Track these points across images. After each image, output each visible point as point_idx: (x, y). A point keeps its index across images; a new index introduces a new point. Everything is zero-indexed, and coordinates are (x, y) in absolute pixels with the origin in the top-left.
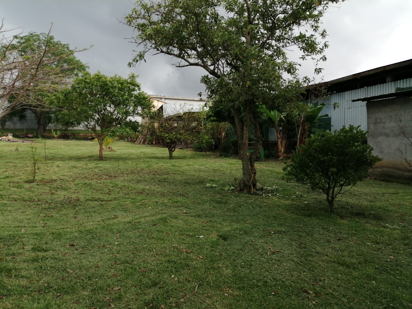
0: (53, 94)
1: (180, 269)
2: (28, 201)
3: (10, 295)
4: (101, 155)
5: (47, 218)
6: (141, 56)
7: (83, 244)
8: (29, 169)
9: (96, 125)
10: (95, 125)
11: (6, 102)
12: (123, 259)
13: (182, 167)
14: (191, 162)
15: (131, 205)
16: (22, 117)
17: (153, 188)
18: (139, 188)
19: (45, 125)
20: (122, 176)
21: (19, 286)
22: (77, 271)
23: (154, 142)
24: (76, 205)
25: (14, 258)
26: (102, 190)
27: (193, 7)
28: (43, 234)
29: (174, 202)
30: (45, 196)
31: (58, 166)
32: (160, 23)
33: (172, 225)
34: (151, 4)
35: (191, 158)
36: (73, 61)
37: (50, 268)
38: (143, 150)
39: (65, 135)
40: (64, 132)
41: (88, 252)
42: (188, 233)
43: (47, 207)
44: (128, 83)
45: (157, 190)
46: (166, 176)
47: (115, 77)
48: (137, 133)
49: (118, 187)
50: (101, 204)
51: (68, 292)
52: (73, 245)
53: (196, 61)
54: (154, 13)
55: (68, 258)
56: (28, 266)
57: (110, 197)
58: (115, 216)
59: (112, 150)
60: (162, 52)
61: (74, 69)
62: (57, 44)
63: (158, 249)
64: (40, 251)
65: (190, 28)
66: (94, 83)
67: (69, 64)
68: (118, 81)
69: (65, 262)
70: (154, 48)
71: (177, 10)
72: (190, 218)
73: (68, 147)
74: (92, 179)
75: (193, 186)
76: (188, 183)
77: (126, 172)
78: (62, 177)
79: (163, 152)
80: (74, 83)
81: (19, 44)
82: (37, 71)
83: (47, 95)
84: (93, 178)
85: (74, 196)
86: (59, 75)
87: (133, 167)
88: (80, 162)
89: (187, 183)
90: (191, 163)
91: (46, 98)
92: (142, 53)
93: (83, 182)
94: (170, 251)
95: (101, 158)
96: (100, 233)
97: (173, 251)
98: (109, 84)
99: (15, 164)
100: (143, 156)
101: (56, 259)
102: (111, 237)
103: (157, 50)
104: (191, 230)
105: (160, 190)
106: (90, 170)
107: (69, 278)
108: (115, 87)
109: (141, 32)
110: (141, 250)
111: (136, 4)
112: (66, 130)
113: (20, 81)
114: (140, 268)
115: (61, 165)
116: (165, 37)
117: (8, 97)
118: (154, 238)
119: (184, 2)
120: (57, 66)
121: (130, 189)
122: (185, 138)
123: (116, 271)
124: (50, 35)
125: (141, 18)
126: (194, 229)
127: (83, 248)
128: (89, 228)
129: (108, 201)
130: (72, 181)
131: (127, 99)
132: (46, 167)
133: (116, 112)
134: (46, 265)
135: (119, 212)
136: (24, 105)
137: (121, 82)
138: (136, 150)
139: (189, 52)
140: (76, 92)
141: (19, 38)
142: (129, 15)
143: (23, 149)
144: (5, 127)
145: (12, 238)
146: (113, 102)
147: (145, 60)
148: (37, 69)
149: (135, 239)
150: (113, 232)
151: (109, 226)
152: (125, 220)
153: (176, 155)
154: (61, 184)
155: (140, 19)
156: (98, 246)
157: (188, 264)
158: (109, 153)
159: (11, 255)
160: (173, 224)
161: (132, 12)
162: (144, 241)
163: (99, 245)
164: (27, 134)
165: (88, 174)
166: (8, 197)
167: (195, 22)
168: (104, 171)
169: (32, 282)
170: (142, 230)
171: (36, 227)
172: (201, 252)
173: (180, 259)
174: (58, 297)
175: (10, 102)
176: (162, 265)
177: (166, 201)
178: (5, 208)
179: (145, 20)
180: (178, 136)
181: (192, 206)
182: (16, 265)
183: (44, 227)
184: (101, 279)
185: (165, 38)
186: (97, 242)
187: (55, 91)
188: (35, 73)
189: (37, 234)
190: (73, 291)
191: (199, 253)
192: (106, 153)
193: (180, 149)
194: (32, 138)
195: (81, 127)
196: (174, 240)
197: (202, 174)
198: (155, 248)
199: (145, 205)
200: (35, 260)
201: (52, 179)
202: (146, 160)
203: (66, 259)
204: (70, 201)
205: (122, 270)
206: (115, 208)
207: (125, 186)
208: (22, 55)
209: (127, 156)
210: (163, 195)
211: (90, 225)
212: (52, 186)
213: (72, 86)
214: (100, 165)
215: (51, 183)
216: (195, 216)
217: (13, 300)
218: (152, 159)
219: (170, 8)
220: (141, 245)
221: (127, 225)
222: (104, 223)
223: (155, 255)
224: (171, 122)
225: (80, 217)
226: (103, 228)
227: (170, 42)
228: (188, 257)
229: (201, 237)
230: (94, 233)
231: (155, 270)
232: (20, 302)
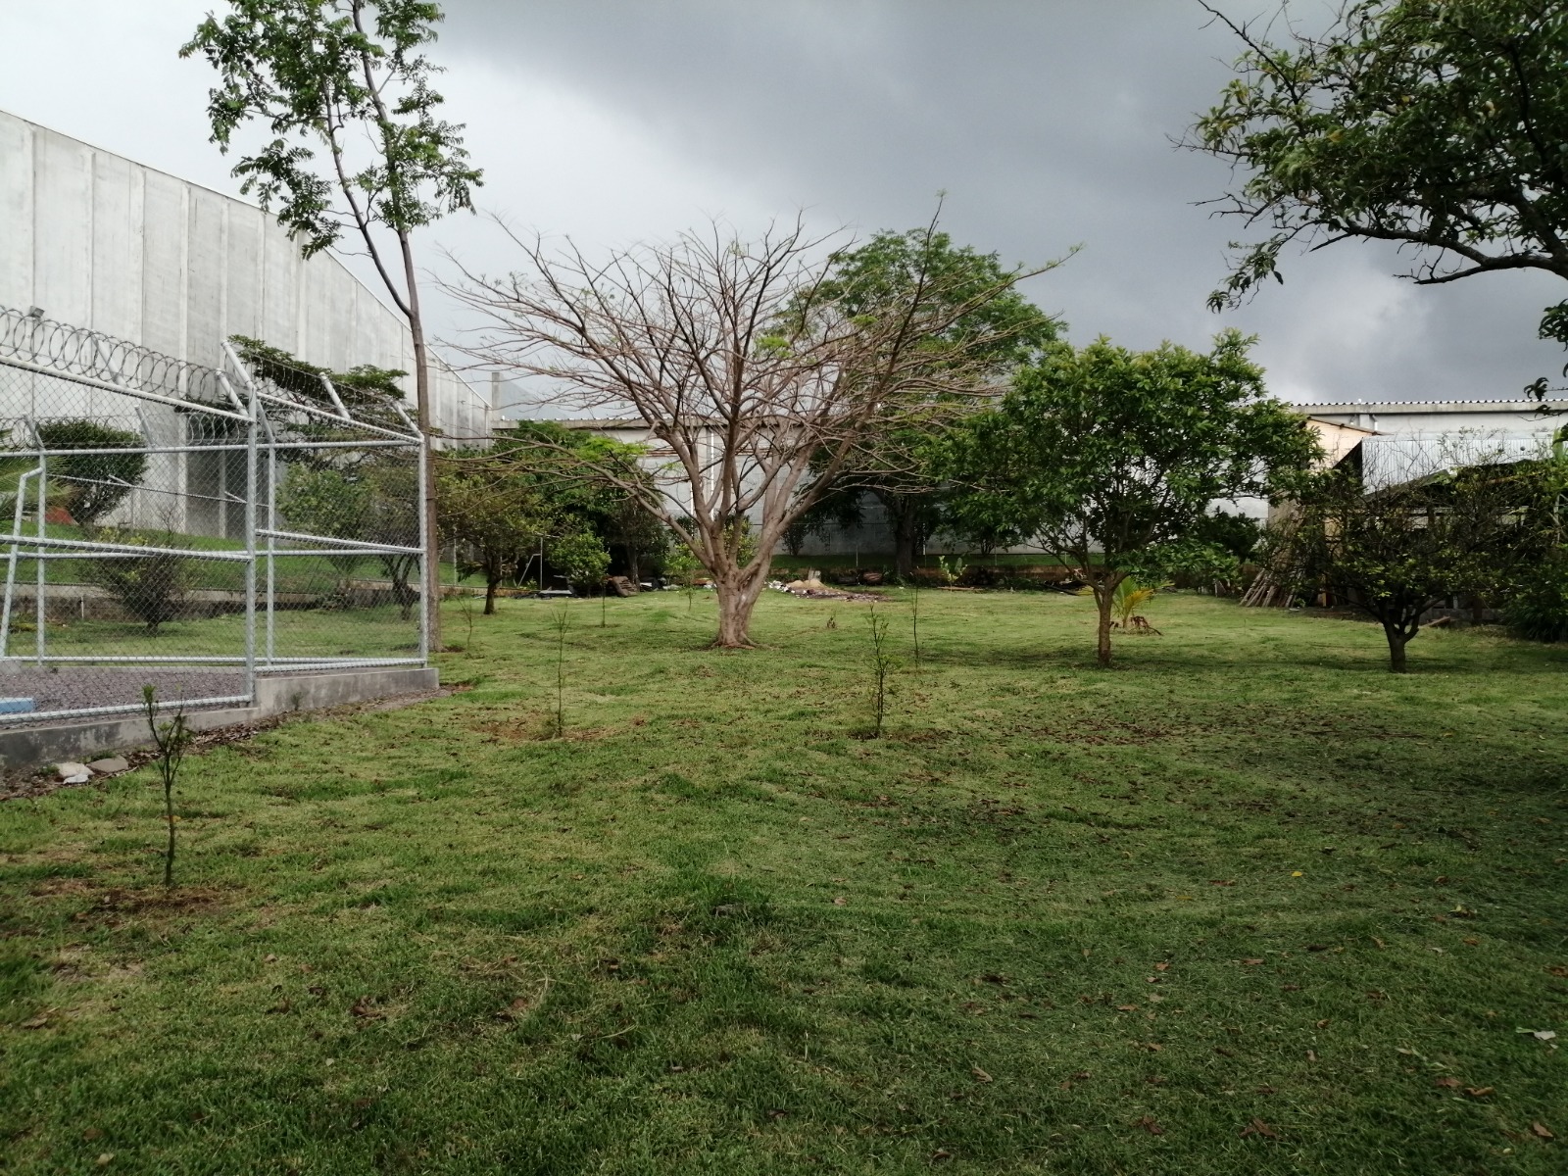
0: (943, 435)
1: (1431, 1161)
2: (859, 799)
3: (796, 1113)
4: (1104, 649)
5: (916, 868)
6: (1263, 262)
7: (1031, 981)
8: (864, 690)
9: (1089, 536)
10: (1083, 537)
11: (805, 471)
12: (1178, 1067)
13: (1452, 707)
14: (1497, 687)
15: (1218, 854)
16: (850, 518)
17: (1313, 790)
18: (1254, 789)
19: (918, 540)
20: (1183, 731)
21: (822, 1088)
22: (1008, 1080)
23: (1322, 598)
24: (1012, 830)
25: (810, 992)
26: (1104, 783)
27: (1496, 21)
28: (899, 922)
29: (1410, 862)
30: (912, 789)
31: (955, 685)
32: (1344, 119)
33: (1394, 958)
34: (1301, 51)
35: (1494, 668)
36: (1012, 313)
37: (918, 1048)
38: (1272, 632)
39: (981, 573)
40: (977, 563)
41: (1049, 1013)
42: (1477, 1009)
43: (915, 827)
44: (1211, 370)
45: (1330, 799)
46: (1373, 746)
47: (1162, 354)
48: (1247, 561)
49: (1168, 775)
50: (1101, 836)
51: (973, 1152)
52: (994, 980)
53: (1518, 246)
54: (1314, 82)
55: (979, 1022)
56: (849, 1027)
57: (1136, 814)
58: (1150, 887)
59: (1148, 630)
60: (1353, 230)
61: (1014, 338)
62: (961, 259)
63: (1330, 1052)
64: (888, 981)
65: (1486, 110)
66: (1085, 382)
67: (997, 321)
68: (1171, 367)
69: (966, 1035)
70: (1316, 222)
71: (1423, 49)
72: (1487, 942)
73: (990, 618)
74: (1069, 739)
75: (1505, 798)
76: (1479, 782)
77: (1201, 719)
78: (968, 725)
79: (1361, 640)
80: (1012, 389)
81: (844, 279)
82: (893, 362)
83: (924, 438)
84: (1073, 732)
85: (1005, 797)
86: (964, 368)
87: (1228, 700)
88: (1028, 671)
89: (1471, 781)
90: (1494, 692)
91: (921, 450)
92: (1265, 249)
93: (1037, 746)
94: (1383, 1071)
95: (1104, 659)
96: (1094, 947)
97: (1400, 1076)
98: (1138, 381)
99: (825, 673)
100: (1271, 655)
101: (937, 1018)
102: (1138, 972)
103: (1330, 229)
104: (1491, 994)
105: (1344, 800)
106: (1065, 704)
107: (978, 1099)
108: (1164, 391)
109: (1261, 168)
110: (1253, 1045)
111: (1242, 66)
112: (985, 555)
113: (845, 400)
114: (1245, 1118)
115: (963, 682)
116: (1363, 169)
117: (808, 454)
118: (1312, 1002)
119: (1452, 11)
120: (957, 336)
121: (1215, 787)
122: (1466, 582)
123: (1152, 1108)
124: (935, 233)
125: (1260, 112)
126: (1502, 993)
127: (1030, 996)
128: (1054, 922)
129: (1128, 827)
130: (1000, 742)
131: (1208, 434)
132: (916, 685)
133: (1163, 485)
134: (906, 1035)
135: (1167, 875)
136: (856, 479)
137: (1184, 368)
138: (1242, 630)
139: (1482, 213)
140: (1021, 420)
141: (843, 260)
142: (1213, 110)
143: (849, 623)
144: (801, 552)
145: (808, 922)
146: (1151, 449)
147: (1278, 276)
148: (894, 354)
149: (1229, 993)
150: (1144, 953)
151: (1129, 925)
152: (1191, 911)
153: (1422, 653)
154: (961, 751)
155: (1257, 119)
156: (1086, 1000)
157: (1471, 1149)
158: (1135, 640)
159: (803, 980)
160: (1401, 958)
161: (1225, 95)
162: (1270, 1011)
163: (1088, 996)
164: (862, 572)
165: (1056, 718)
166: (800, 781)
167: (1510, 80)
168: (1114, 708)
169: (861, 1085)
170: (1259, 961)
171: (879, 894)
172: (1539, 1106)
173: (1434, 1118)
174: (938, 1159)
175: (814, 468)
176: (1345, 1125)
177: (1370, 852)
178: (791, 818)
179: (1281, 120)
180: (1433, 572)
181: (1499, 885)
182: (814, 1016)
183: (903, 897)
184: (1091, 1128)
185: (1368, 172)
186: (1082, 983)
187: (952, 423)
188: (886, 367)
189: (880, 920)
190: (991, 1152)
191: (1533, 1108)
192: (1124, 640)
193: (1443, 625)
194: (878, 583)
195: (1034, 545)
196: (1405, 1025)
197: (1551, 743)
198: (1314, 1048)
199: (1279, 860)
200: (870, 1010)
201: (933, 730)
202: (1287, 671)
203: (972, 1028)
204: (991, 815)
205: (1172, 1112)
206: (1153, 859)
207: (1196, 773)
208: (851, 314)
209: (1206, 653)
210: (1357, 824)
211: (1058, 912)
212: (934, 754)
213: (1005, 402)
214: (1100, 685)
215: (930, 745)
216: (1513, 937)
217: (804, 1132)
218: (1312, 668)
219: (1385, 49)
220: (1254, 1025)
221: (1201, 933)
222: (1109, 911)
223: (1317, 1078)
224: (1400, 511)
225: (1024, 875)
226: (1107, 929)
227: (1388, 188)
228: (1472, 1115)
229: (1546, 1035)
230: (1073, 945)
231: (1311, 1141)
232: (825, 1147)
